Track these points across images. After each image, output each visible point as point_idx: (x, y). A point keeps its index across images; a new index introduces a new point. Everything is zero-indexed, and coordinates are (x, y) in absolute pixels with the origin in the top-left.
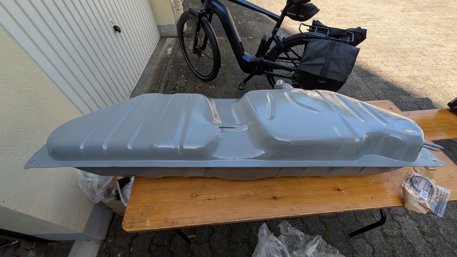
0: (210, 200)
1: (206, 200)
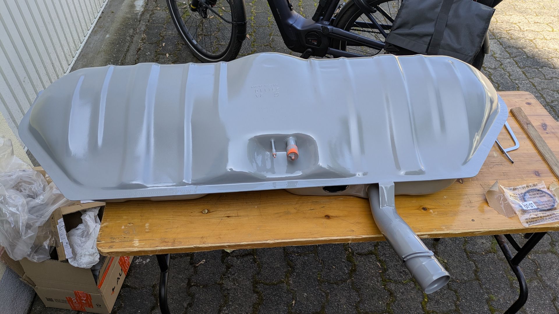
0: (229, 218)
1: (224, 218)
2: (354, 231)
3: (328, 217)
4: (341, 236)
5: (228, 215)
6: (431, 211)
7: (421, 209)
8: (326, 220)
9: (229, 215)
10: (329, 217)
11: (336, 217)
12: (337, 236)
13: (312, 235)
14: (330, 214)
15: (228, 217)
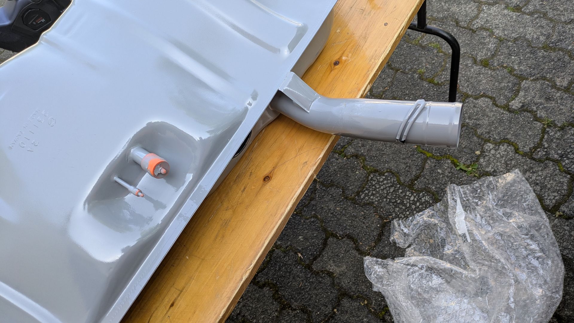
2: (306, 162)
3: (267, 178)
4: (303, 182)
5: (170, 304)
6: (344, 58)
7: (334, 67)
8: (269, 184)
9: (171, 302)
10: (268, 176)
11: (274, 168)
12: (299, 188)
13: (276, 215)
14: (266, 172)
15: (172, 305)
